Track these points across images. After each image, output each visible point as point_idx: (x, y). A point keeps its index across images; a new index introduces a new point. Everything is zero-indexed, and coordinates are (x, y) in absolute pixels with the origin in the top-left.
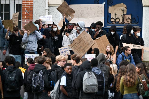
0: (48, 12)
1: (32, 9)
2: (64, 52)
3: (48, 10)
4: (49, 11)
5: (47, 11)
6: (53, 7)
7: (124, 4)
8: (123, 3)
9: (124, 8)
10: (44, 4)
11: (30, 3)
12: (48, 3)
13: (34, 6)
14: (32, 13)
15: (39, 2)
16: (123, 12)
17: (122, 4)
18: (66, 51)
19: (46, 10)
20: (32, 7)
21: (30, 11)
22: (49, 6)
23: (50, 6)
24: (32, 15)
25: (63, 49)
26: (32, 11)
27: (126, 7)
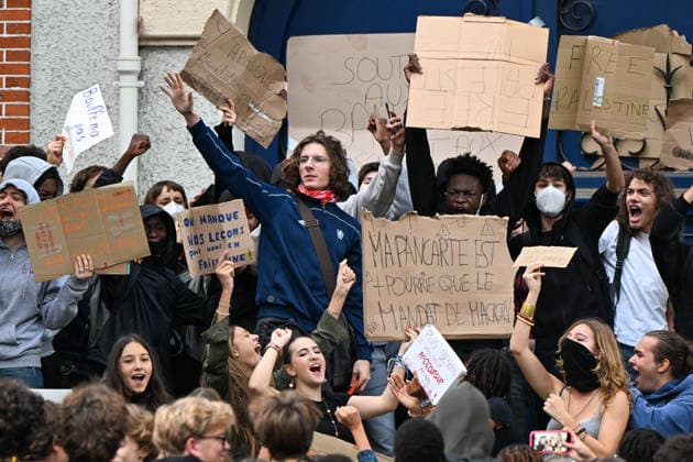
0: (140, 90)
1: (28, 69)
2: (206, 239)
3: (135, 77)
4: (142, 83)
5: (130, 82)
6: (172, 52)
7: (675, 32)
8: (669, 25)
9: (677, 61)
10: (110, 32)
11: (11, 28)
12: (139, 25)
13: (35, 50)
14: (26, 96)
15: (71, 19)
16: (669, 91)
17: (664, 29)
19: (123, 77)
20: (27, 56)
21: (11, 83)
22: (141, 48)
23: (153, 48)
24: (28, 111)
26: (28, 83)
27: (690, 53)
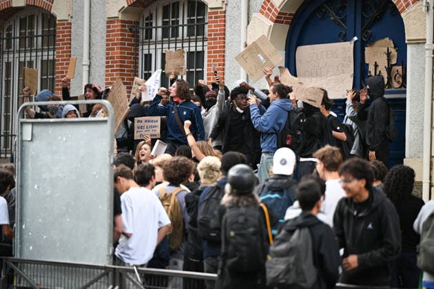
2: (145, 127)
7: (391, 40)
8: (389, 37)
17: (386, 39)
18: (151, 127)
25: (146, 121)
